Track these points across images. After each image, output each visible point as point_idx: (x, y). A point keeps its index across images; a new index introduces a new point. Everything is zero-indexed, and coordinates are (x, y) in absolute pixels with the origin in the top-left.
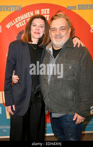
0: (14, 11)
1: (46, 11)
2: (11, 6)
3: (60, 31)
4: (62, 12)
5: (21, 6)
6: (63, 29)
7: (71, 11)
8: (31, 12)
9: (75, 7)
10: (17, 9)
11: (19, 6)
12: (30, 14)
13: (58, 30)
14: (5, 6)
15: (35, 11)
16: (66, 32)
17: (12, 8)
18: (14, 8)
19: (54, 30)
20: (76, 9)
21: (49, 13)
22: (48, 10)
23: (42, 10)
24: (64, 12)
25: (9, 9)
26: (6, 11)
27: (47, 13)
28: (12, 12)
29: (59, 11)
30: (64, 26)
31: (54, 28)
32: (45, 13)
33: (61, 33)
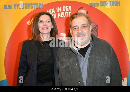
0: (36, 8)
1: (67, 8)
2: (33, 4)
3: (82, 29)
4: (84, 9)
5: (42, 3)
6: (84, 27)
7: (94, 7)
8: (52, 9)
9: (98, 4)
10: (38, 7)
11: (41, 3)
12: (51, 11)
13: (80, 28)
14: (27, 4)
15: (57, 8)
16: (88, 30)
17: (33, 6)
18: (35, 5)
19: (76, 28)
20: (98, 6)
21: (71, 10)
22: (70, 7)
23: (64, 7)
24: (86, 9)
25: (30, 6)
26: (28, 8)
27: (69, 10)
28: (33, 9)
29: (81, 8)
30: (85, 23)
31: (75, 27)
32: (67, 10)
33: (83, 31)
